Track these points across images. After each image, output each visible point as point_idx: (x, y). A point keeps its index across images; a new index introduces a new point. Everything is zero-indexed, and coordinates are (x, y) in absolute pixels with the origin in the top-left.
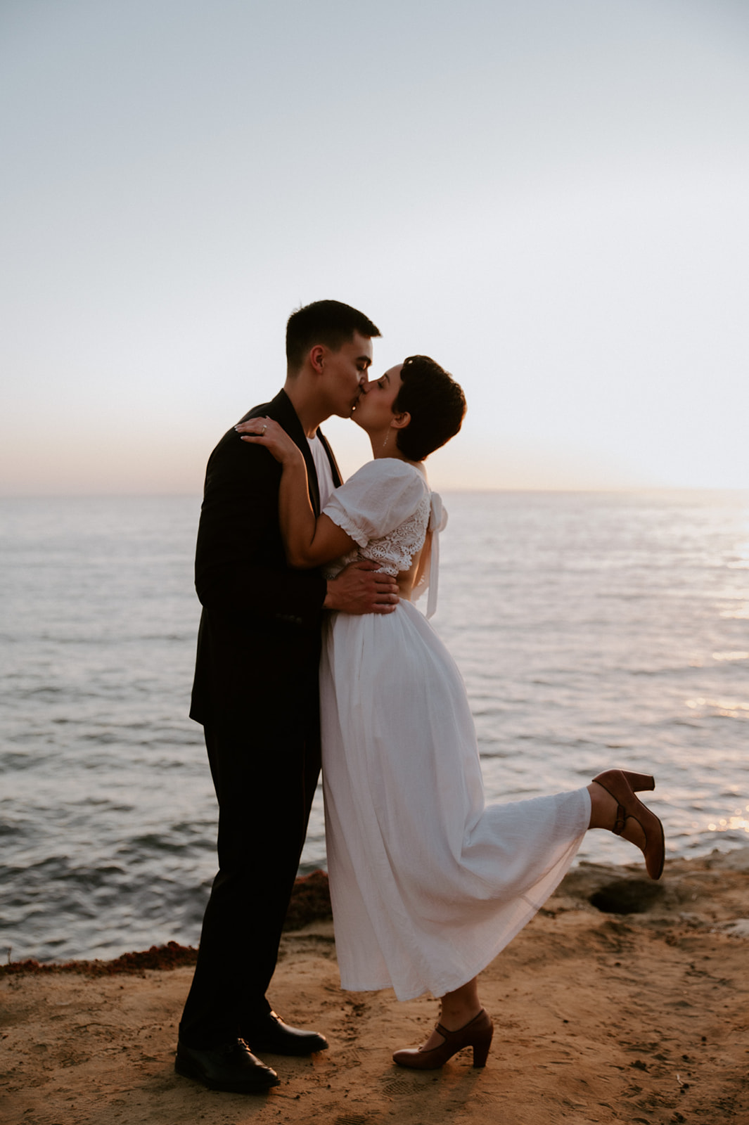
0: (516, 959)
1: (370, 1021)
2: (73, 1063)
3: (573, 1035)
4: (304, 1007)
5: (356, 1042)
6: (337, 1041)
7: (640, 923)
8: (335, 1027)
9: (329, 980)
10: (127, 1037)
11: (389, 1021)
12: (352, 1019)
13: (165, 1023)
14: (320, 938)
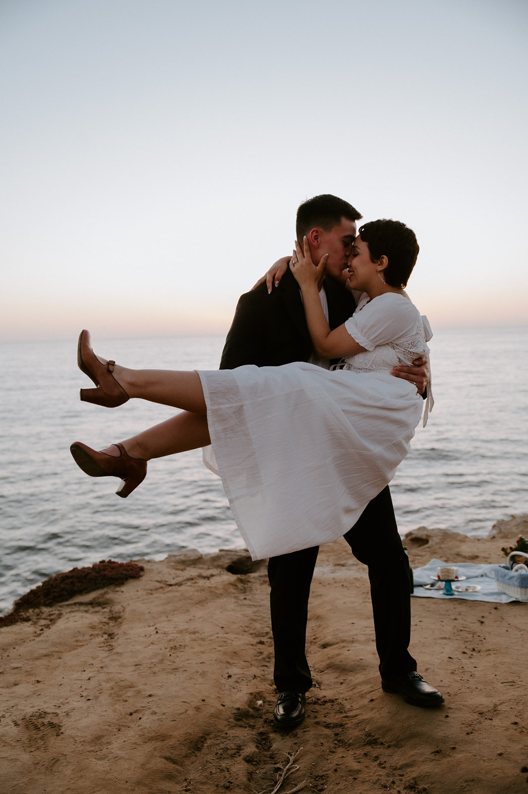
0: (192, 601)
1: (119, 640)
3: (227, 633)
4: (80, 638)
5: (114, 650)
6: (103, 652)
7: (254, 578)
8: (100, 645)
9: (92, 623)
11: (130, 639)
12: (109, 641)
13: (4, 655)
14: (81, 604)
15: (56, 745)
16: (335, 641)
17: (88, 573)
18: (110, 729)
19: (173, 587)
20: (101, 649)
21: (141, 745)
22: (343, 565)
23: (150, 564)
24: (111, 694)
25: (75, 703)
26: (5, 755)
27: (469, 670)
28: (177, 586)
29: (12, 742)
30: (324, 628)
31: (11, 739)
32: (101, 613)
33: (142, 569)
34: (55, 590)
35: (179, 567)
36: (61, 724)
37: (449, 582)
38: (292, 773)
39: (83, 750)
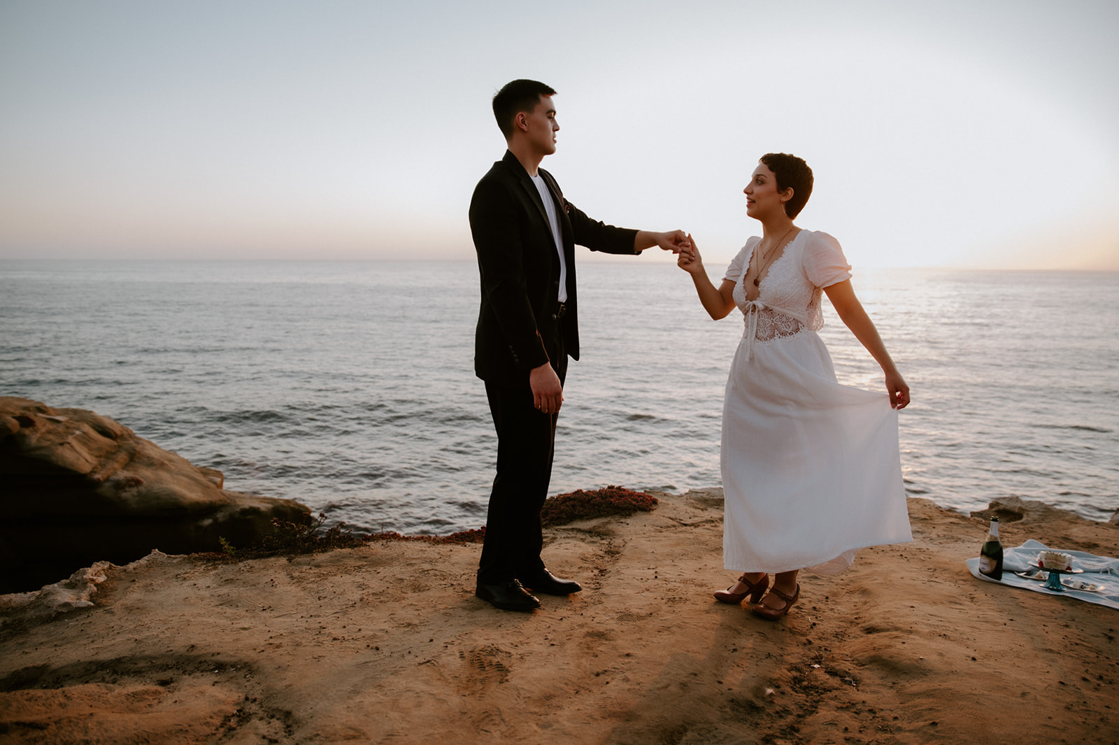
0: (707, 547)
1: (609, 579)
2: (420, 591)
4: (567, 569)
5: (601, 590)
6: (588, 589)
8: (587, 581)
9: (584, 555)
11: (622, 579)
12: (598, 578)
14: (579, 530)
15: (498, 696)
16: (883, 625)
17: (593, 498)
18: (566, 688)
19: (688, 528)
20: (587, 585)
21: (597, 720)
23: (666, 498)
24: (581, 643)
25: (536, 646)
26: (435, 692)
28: (692, 527)
29: (449, 677)
30: (871, 607)
31: (450, 673)
32: (598, 544)
33: (655, 502)
34: (553, 511)
35: (698, 506)
36: (510, 669)
37: (1056, 573)
39: (524, 708)
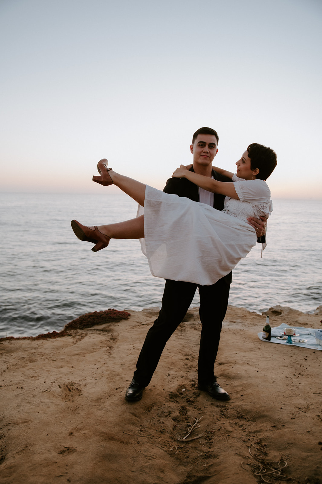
1: (115, 350)
2: (33, 362)
3: (170, 352)
4: (95, 347)
5: (111, 355)
6: (106, 355)
7: (187, 324)
8: (105, 352)
9: (102, 340)
10: (47, 355)
11: (120, 350)
12: (109, 350)
13: (57, 352)
14: (97, 330)
15: (78, 400)
16: (225, 362)
17: (102, 315)
18: (105, 395)
19: (145, 326)
20: (105, 354)
21: (120, 405)
22: (234, 322)
23: (134, 313)
24: (108, 377)
25: (89, 380)
26: (54, 402)
27: (296, 384)
28: (146, 326)
29: (57, 396)
30: (221, 355)
31: (57, 394)
32: (107, 336)
33: (129, 315)
34: (84, 321)
35: (148, 316)
36: (81, 390)
37: (290, 336)
38: (196, 429)
39: (91, 404)
